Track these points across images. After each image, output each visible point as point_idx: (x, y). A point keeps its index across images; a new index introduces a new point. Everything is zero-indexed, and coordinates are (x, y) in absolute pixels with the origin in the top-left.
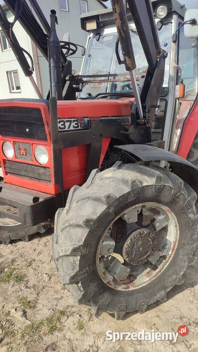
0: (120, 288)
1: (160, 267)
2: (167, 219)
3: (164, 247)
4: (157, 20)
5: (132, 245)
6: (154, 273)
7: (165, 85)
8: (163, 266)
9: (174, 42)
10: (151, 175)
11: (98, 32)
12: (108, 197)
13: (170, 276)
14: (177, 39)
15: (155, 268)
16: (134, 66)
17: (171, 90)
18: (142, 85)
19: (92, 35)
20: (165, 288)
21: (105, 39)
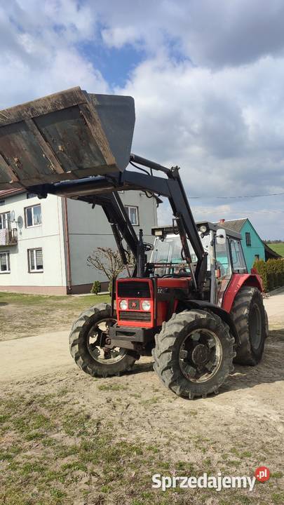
0: (191, 380)
1: (213, 371)
2: (215, 341)
3: (215, 361)
4: (200, 233)
5: (197, 352)
6: (210, 375)
7: (209, 269)
8: (215, 372)
9: (212, 245)
10: (203, 314)
11: (162, 237)
12: (185, 322)
13: (220, 377)
14: (214, 243)
15: (210, 373)
16: (191, 262)
17: (212, 272)
18: (195, 270)
19: (158, 238)
20: (217, 384)
21: (167, 241)
